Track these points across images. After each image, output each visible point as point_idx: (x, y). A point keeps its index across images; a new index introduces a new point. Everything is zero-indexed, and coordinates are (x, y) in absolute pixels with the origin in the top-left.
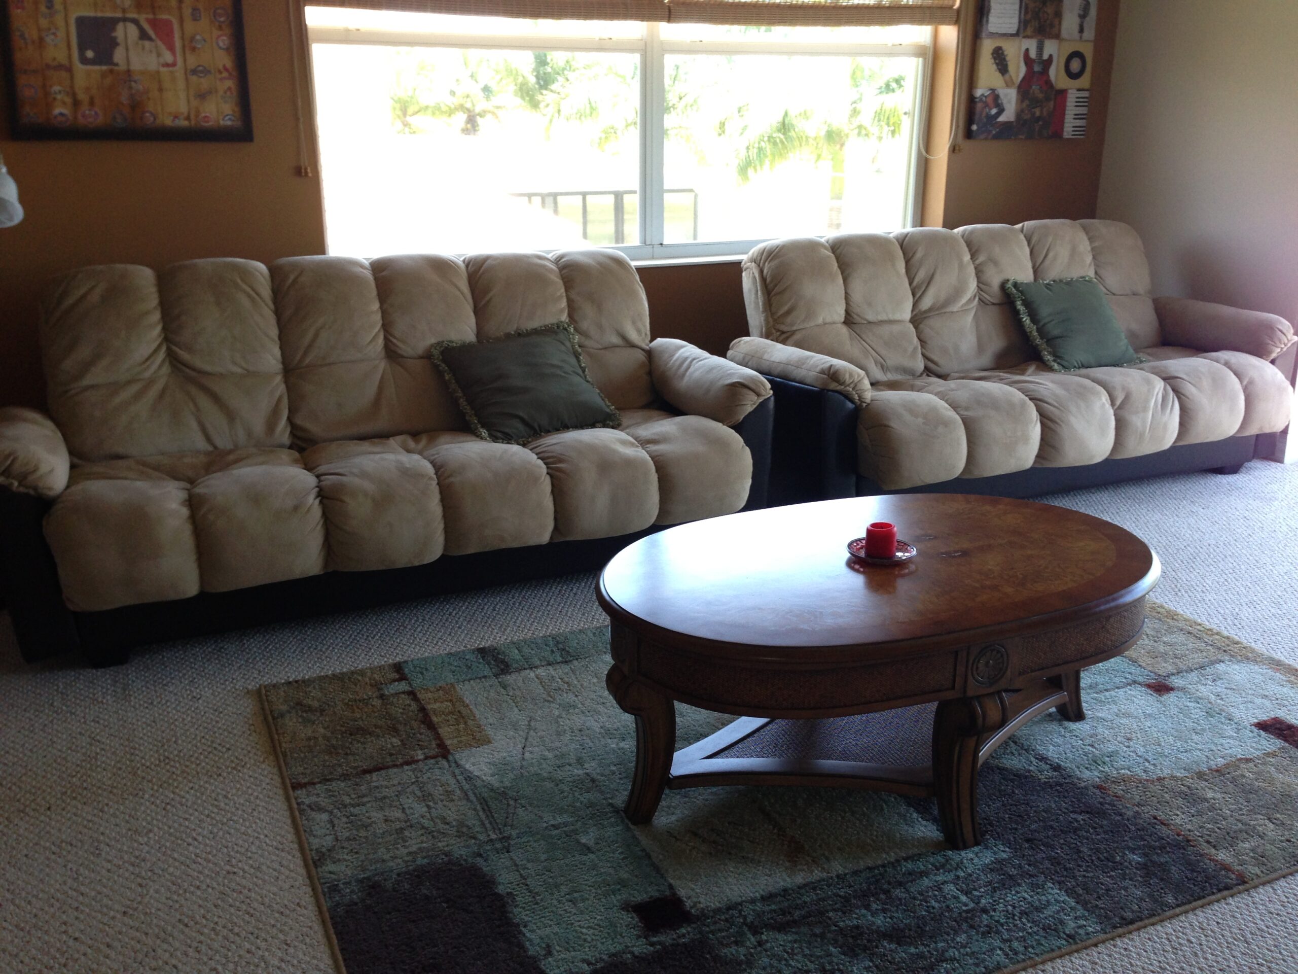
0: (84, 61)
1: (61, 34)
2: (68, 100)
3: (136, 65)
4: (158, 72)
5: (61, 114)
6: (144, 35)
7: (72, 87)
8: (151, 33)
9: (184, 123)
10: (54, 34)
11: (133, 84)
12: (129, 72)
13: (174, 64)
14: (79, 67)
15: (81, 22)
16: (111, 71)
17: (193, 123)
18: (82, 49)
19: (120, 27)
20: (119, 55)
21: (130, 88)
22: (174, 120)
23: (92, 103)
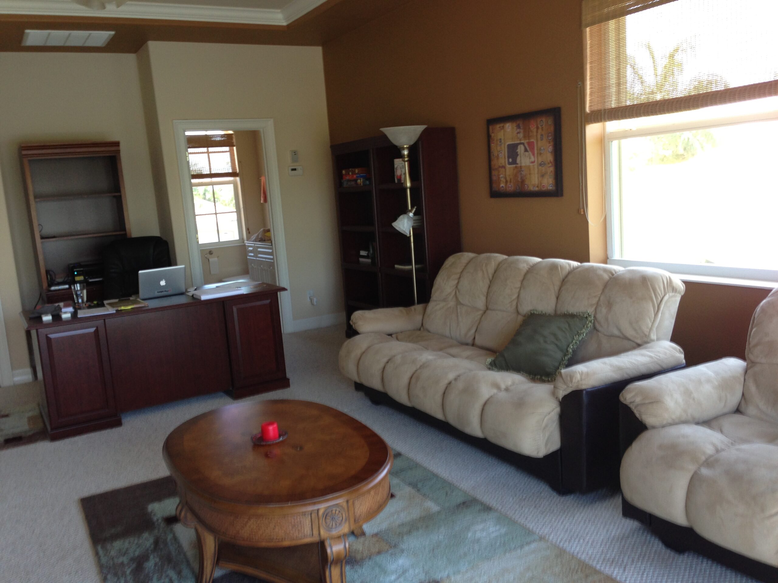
0: (510, 164)
1: (503, 152)
2: (504, 181)
3: (523, 164)
4: (529, 166)
5: (502, 187)
6: (526, 150)
7: (505, 175)
8: (528, 149)
9: (536, 189)
10: (501, 153)
11: (522, 173)
12: (521, 166)
13: (534, 162)
14: (508, 166)
15: (509, 146)
16: (516, 167)
17: (539, 188)
18: (509, 158)
19: (519, 147)
20: (518, 161)
21: (521, 174)
22: (533, 188)
23: (510, 182)
